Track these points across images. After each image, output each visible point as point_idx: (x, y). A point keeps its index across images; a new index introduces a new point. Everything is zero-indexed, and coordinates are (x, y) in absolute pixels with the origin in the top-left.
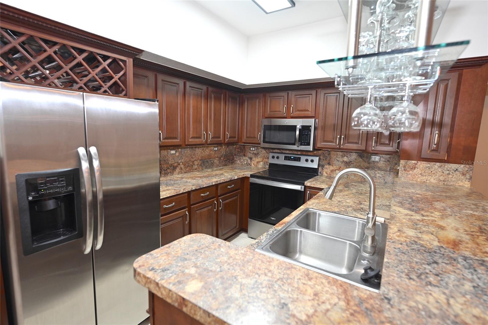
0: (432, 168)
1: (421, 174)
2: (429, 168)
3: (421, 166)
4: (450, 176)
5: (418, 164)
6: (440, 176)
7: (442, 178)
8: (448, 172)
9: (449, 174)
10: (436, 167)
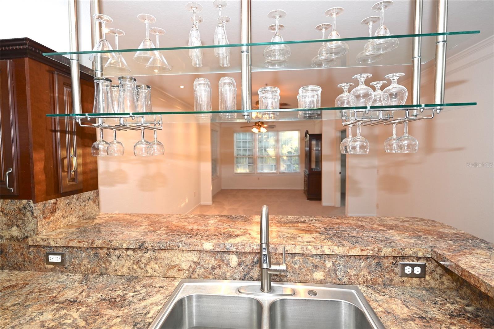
0: (71, 203)
1: (62, 216)
2: (69, 205)
3: (61, 204)
4: (86, 207)
5: (58, 202)
6: (79, 212)
7: (81, 214)
8: (84, 203)
9: (85, 205)
10: (74, 200)
